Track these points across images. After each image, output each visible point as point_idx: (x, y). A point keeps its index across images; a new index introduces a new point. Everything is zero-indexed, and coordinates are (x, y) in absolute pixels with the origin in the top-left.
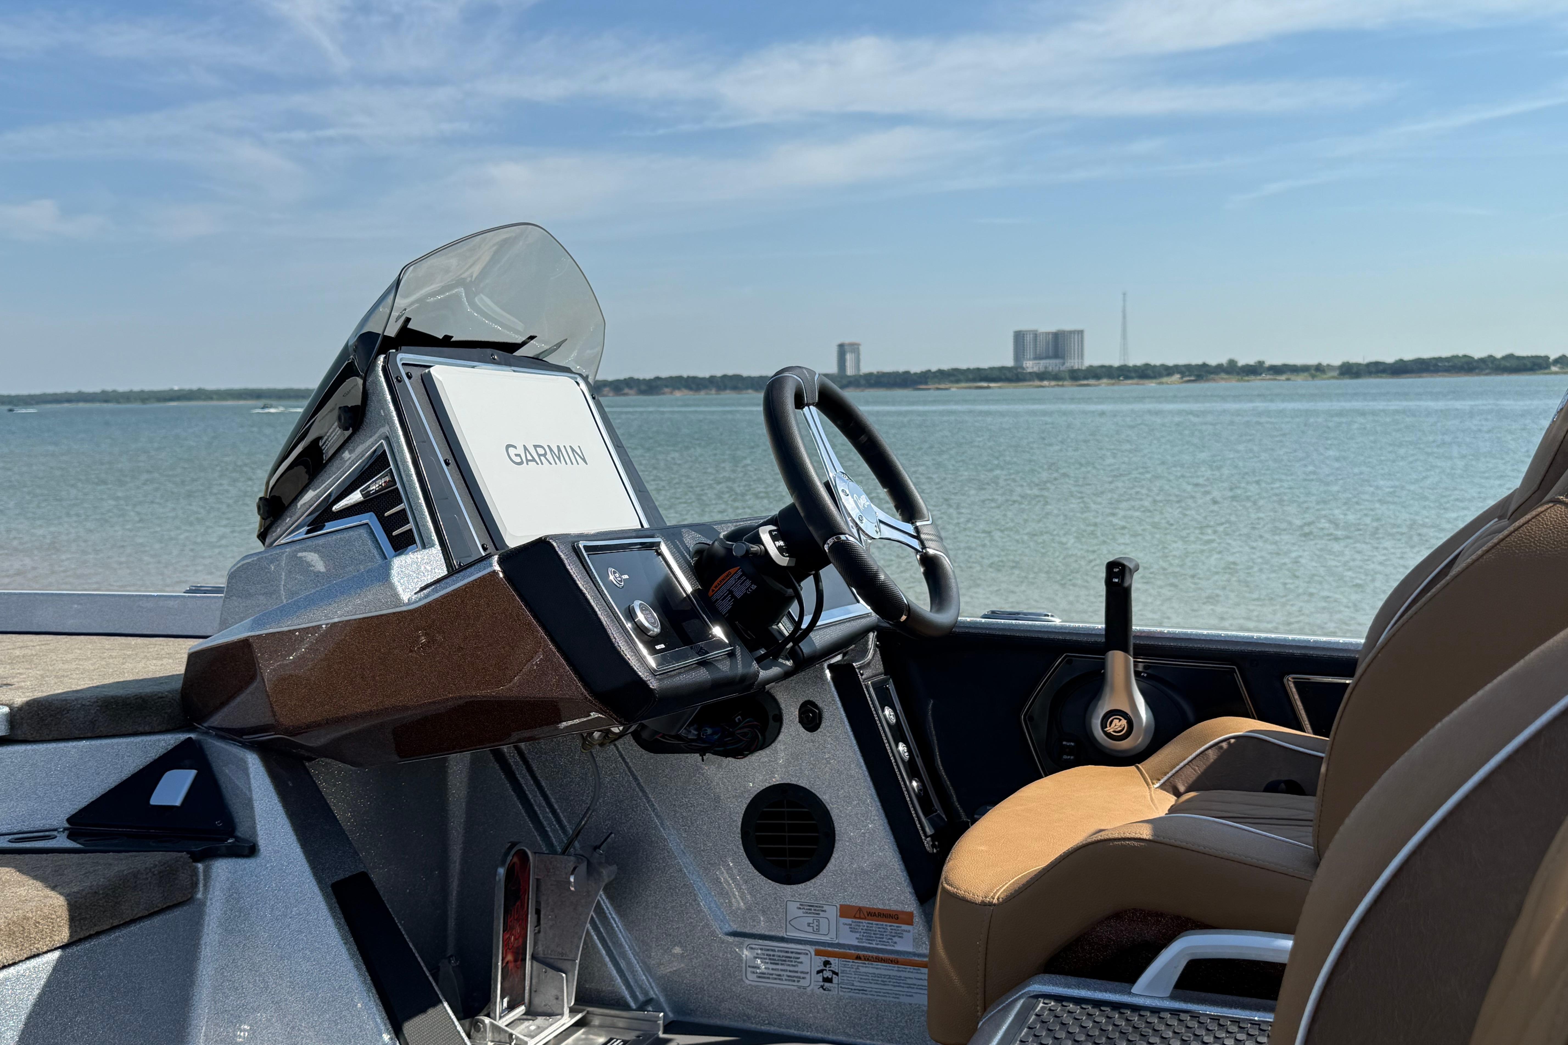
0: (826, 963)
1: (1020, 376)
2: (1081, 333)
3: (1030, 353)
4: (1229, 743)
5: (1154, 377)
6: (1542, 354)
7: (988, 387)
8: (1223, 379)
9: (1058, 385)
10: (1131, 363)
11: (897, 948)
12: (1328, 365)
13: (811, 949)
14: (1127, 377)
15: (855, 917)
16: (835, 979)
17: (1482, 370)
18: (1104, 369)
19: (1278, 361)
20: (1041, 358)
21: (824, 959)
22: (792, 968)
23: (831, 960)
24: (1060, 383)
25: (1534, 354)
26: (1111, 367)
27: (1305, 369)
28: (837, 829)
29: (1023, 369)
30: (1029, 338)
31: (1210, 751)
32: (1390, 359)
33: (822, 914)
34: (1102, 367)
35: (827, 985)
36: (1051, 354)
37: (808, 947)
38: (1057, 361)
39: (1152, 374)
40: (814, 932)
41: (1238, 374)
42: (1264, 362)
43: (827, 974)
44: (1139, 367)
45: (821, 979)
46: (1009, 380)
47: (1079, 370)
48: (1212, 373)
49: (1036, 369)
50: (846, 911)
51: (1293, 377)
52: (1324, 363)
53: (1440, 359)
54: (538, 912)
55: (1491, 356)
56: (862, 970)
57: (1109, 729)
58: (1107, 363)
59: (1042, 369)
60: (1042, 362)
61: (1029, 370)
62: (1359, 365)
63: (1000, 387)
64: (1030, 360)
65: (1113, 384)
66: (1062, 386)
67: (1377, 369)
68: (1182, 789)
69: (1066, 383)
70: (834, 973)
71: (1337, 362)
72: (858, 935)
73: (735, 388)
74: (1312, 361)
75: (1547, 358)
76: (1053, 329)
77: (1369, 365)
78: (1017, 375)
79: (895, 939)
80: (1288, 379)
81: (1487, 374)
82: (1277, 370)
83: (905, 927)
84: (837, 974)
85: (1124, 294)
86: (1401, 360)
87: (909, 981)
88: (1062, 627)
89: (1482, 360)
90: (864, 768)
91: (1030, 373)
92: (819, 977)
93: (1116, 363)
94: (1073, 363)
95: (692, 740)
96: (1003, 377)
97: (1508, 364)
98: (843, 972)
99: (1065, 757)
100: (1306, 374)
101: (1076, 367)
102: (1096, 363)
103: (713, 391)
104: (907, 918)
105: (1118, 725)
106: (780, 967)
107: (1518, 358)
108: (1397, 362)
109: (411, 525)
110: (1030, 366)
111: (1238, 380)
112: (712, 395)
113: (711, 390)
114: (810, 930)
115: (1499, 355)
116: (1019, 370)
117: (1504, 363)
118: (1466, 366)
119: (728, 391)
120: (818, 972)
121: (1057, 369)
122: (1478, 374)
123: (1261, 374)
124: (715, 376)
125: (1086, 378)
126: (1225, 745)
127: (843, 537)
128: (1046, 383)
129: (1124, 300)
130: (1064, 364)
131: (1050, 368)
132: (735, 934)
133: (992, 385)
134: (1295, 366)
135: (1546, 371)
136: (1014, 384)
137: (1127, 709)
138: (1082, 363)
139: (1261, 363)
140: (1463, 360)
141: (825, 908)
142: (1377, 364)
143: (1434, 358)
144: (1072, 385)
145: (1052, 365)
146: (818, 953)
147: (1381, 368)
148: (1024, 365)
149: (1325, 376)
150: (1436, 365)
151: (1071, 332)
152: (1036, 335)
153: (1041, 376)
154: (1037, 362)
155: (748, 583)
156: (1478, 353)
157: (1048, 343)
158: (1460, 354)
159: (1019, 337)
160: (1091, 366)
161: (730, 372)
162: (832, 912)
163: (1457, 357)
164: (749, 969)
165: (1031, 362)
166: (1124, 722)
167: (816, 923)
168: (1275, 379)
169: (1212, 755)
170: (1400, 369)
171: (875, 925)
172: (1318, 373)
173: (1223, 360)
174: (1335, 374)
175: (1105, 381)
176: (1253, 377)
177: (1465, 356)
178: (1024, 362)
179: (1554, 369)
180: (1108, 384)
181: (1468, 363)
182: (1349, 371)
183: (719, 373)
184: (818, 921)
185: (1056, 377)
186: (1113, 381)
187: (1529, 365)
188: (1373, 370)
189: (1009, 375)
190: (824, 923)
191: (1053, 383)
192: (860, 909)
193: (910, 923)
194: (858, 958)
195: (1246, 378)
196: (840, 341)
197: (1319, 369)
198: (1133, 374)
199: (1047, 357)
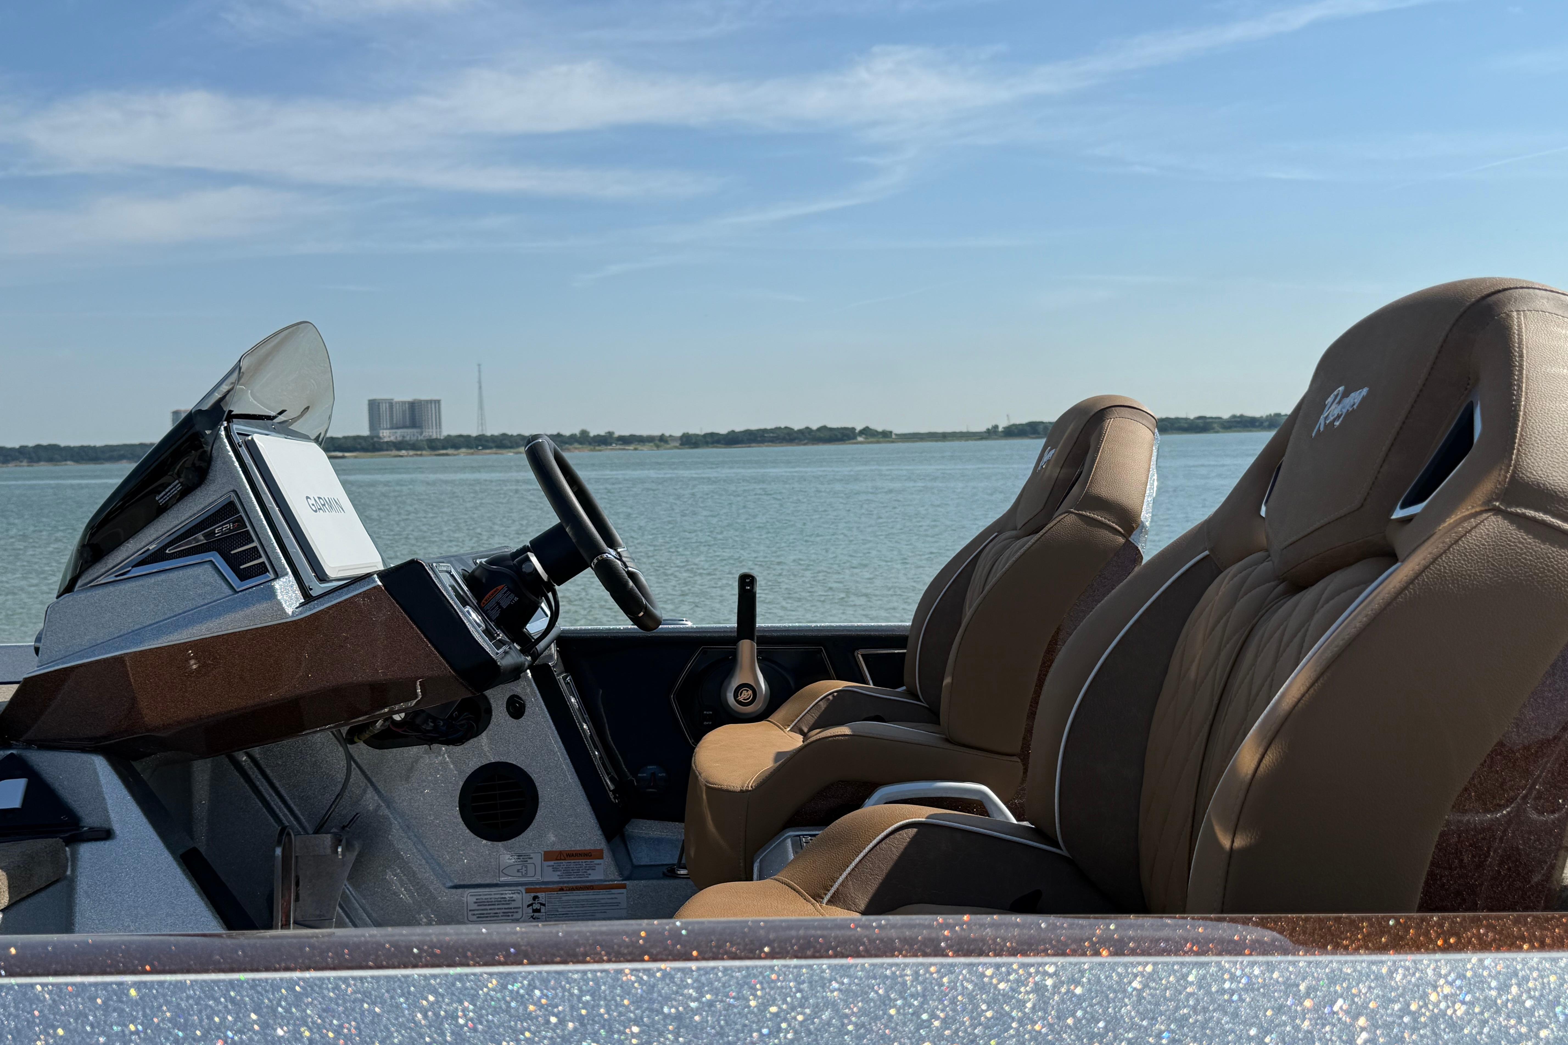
0: (535, 898)
1: (377, 445)
2: (438, 402)
3: (386, 423)
4: (833, 696)
5: (511, 447)
6: (850, 426)
7: (343, 457)
8: (576, 448)
9: (417, 455)
10: (488, 433)
11: (590, 878)
12: (670, 436)
13: (522, 889)
14: (485, 447)
15: (557, 859)
16: (543, 910)
17: (801, 440)
18: (462, 439)
19: (626, 432)
20: (398, 428)
21: (533, 895)
22: (506, 906)
23: (538, 894)
24: (419, 453)
25: (843, 426)
26: (469, 436)
27: (650, 439)
28: (540, 793)
29: (380, 438)
30: (384, 407)
31: (821, 703)
32: (723, 430)
33: (530, 861)
34: (461, 436)
35: (536, 914)
36: (408, 423)
37: (520, 888)
38: (415, 430)
39: (509, 444)
40: (523, 876)
41: (590, 444)
42: (613, 433)
43: (536, 906)
44: (497, 437)
45: (531, 911)
46: (365, 450)
47: (436, 439)
48: (566, 443)
49: (393, 438)
50: (549, 856)
51: (639, 447)
52: (667, 434)
53: (765, 431)
54: (297, 884)
55: (807, 428)
56: (564, 898)
57: (741, 698)
58: (465, 433)
59: (399, 439)
60: (399, 432)
61: (386, 440)
62: (697, 435)
63: (356, 457)
64: (386, 429)
65: (472, 454)
66: (421, 455)
67: (712, 440)
68: (806, 730)
69: (424, 452)
70: (542, 904)
71: (678, 433)
72: (559, 873)
73: (51, 460)
74: (656, 432)
75: (853, 429)
76: (409, 398)
77: (706, 436)
78: (373, 444)
79: (589, 872)
80: (636, 449)
81: (805, 444)
82: (626, 440)
83: (597, 861)
84: (544, 905)
85: (479, 365)
86: (733, 431)
87: (603, 901)
88: (692, 628)
89: (800, 431)
90: (561, 743)
91: (387, 442)
92: (530, 910)
93: (474, 433)
94: (431, 433)
95: (429, 731)
96: (359, 447)
97: (822, 435)
98: (549, 902)
99: (705, 723)
100: (652, 444)
101: (434, 436)
102: (454, 432)
103: (25, 463)
104: (599, 854)
105: (746, 695)
106: (496, 907)
107: (831, 429)
108: (729, 433)
109: (264, 559)
110: (386, 435)
111: (592, 450)
112: (24, 467)
113: (21, 462)
114: (520, 874)
115: (814, 427)
116: (375, 439)
117: (818, 434)
118: (787, 437)
119: (42, 463)
120: (529, 906)
121: (415, 438)
122: (798, 444)
123: (611, 444)
124: (26, 447)
125: (444, 448)
126: (830, 697)
127: (605, 556)
128: (403, 452)
129: (479, 371)
130: (421, 433)
131: (408, 438)
132: (456, 887)
133: (347, 454)
134: (641, 436)
135: (854, 441)
136: (369, 454)
137: (752, 683)
138: (440, 432)
139: (610, 434)
140: (785, 431)
141: (532, 855)
142: (712, 435)
143: (760, 430)
144: (431, 455)
145: (410, 434)
146: (528, 891)
147: (716, 438)
148: (381, 435)
149: (668, 446)
150: (763, 436)
151: (427, 402)
152: (391, 404)
153: (399, 446)
154: (394, 431)
155: (512, 596)
156: (797, 426)
157: (404, 412)
158: (783, 426)
159: (374, 406)
160: (449, 436)
161: (45, 442)
162: (537, 858)
163: (780, 428)
164: (470, 913)
165: (388, 431)
166: (750, 692)
167: (524, 869)
168: (624, 449)
169: (823, 705)
170: (733, 440)
171: (572, 863)
172: (662, 443)
173: (577, 431)
174: (677, 444)
175: (463, 450)
176: (603, 447)
177: (786, 428)
178: (381, 431)
179: (860, 439)
180: (468, 454)
181: (789, 434)
182: (689, 441)
183: (31, 443)
184: (526, 867)
185: (414, 446)
186: (472, 451)
187: (840, 436)
188: (709, 440)
189: (364, 444)
190: (531, 868)
191: (411, 453)
192: (561, 852)
193: (602, 858)
194: (562, 889)
195: (597, 448)
196: (175, 409)
197: (662, 440)
198: (491, 444)
199: (404, 427)
